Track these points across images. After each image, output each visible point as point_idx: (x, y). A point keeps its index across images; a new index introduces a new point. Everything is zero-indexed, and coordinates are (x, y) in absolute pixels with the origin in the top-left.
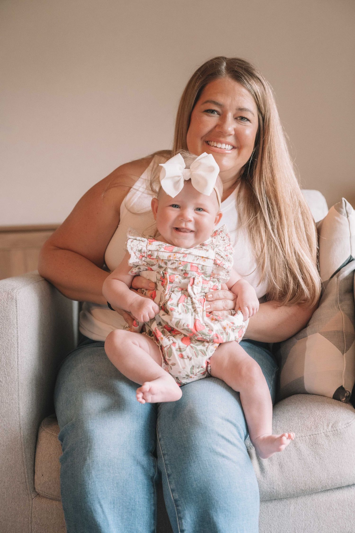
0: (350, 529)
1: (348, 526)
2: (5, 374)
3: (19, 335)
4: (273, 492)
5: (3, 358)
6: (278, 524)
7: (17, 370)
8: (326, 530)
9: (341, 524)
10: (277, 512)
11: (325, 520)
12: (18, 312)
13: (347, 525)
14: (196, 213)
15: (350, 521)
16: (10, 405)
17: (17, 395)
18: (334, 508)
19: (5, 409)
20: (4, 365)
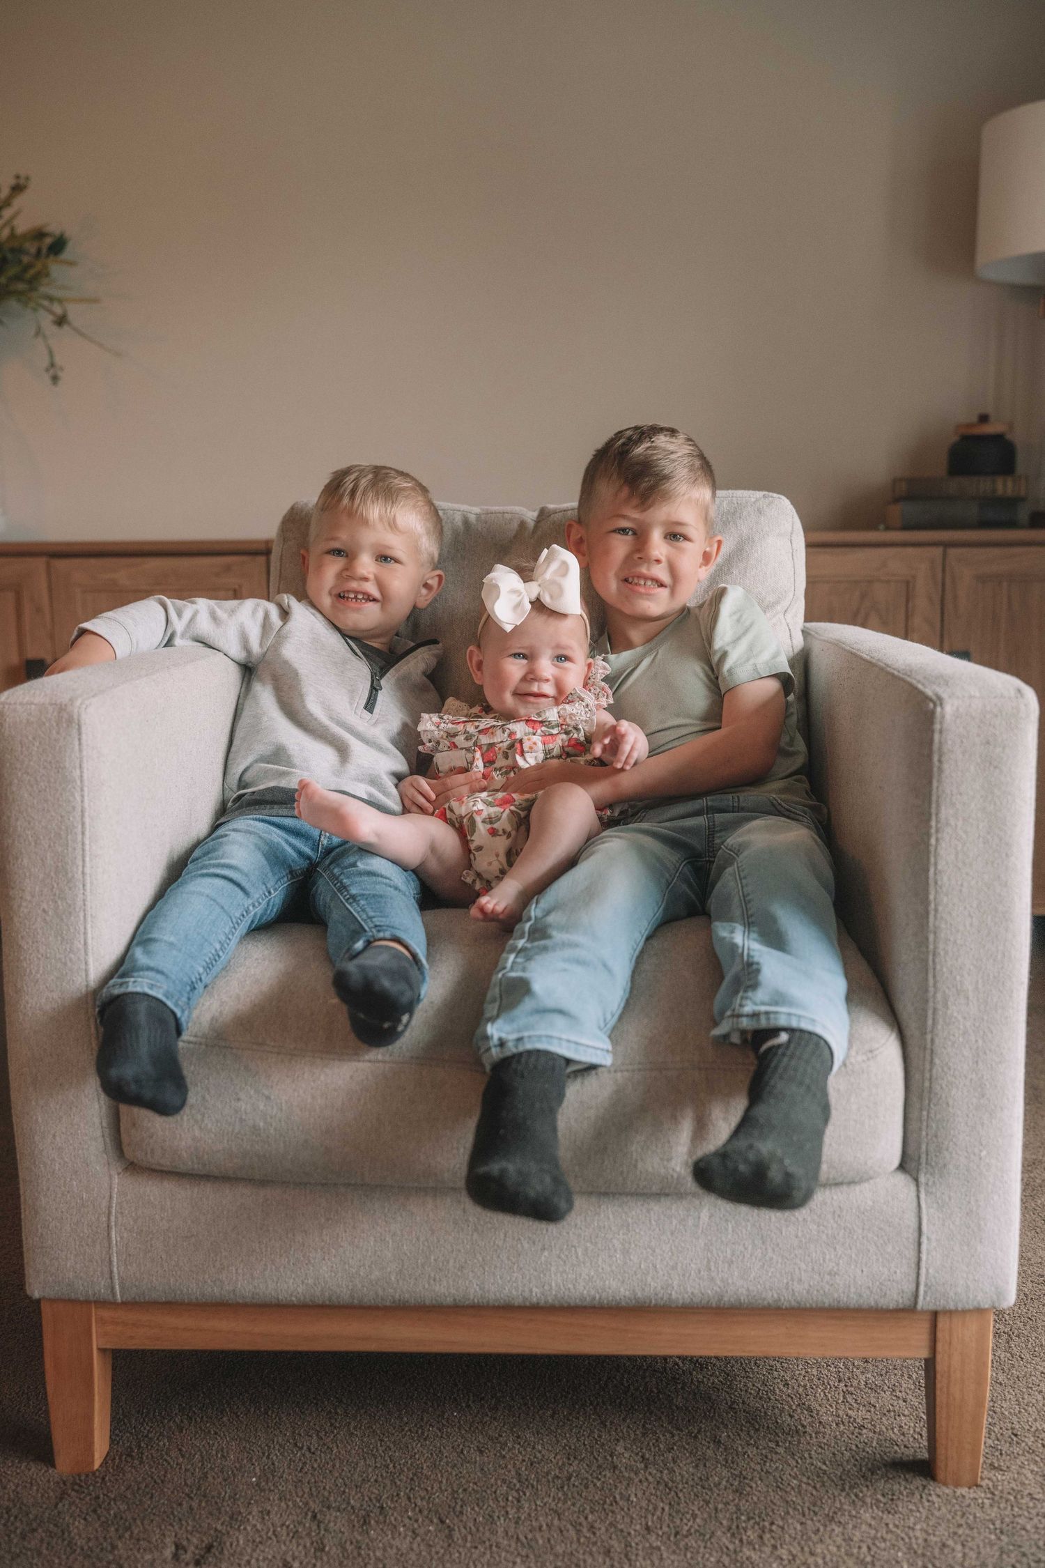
0: (834, 1264)
1: (830, 1260)
2: (55, 895)
3: (86, 805)
4: (672, 1176)
5: (48, 858)
6: (671, 1249)
7: (81, 886)
8: (779, 1265)
9: (814, 1254)
10: (671, 1223)
11: (778, 1245)
12: (84, 753)
13: (828, 1257)
14: (554, 665)
15: (835, 1249)
16: (65, 964)
17: (82, 942)
18: (801, 1219)
19: (55, 974)
20: (52, 874)
